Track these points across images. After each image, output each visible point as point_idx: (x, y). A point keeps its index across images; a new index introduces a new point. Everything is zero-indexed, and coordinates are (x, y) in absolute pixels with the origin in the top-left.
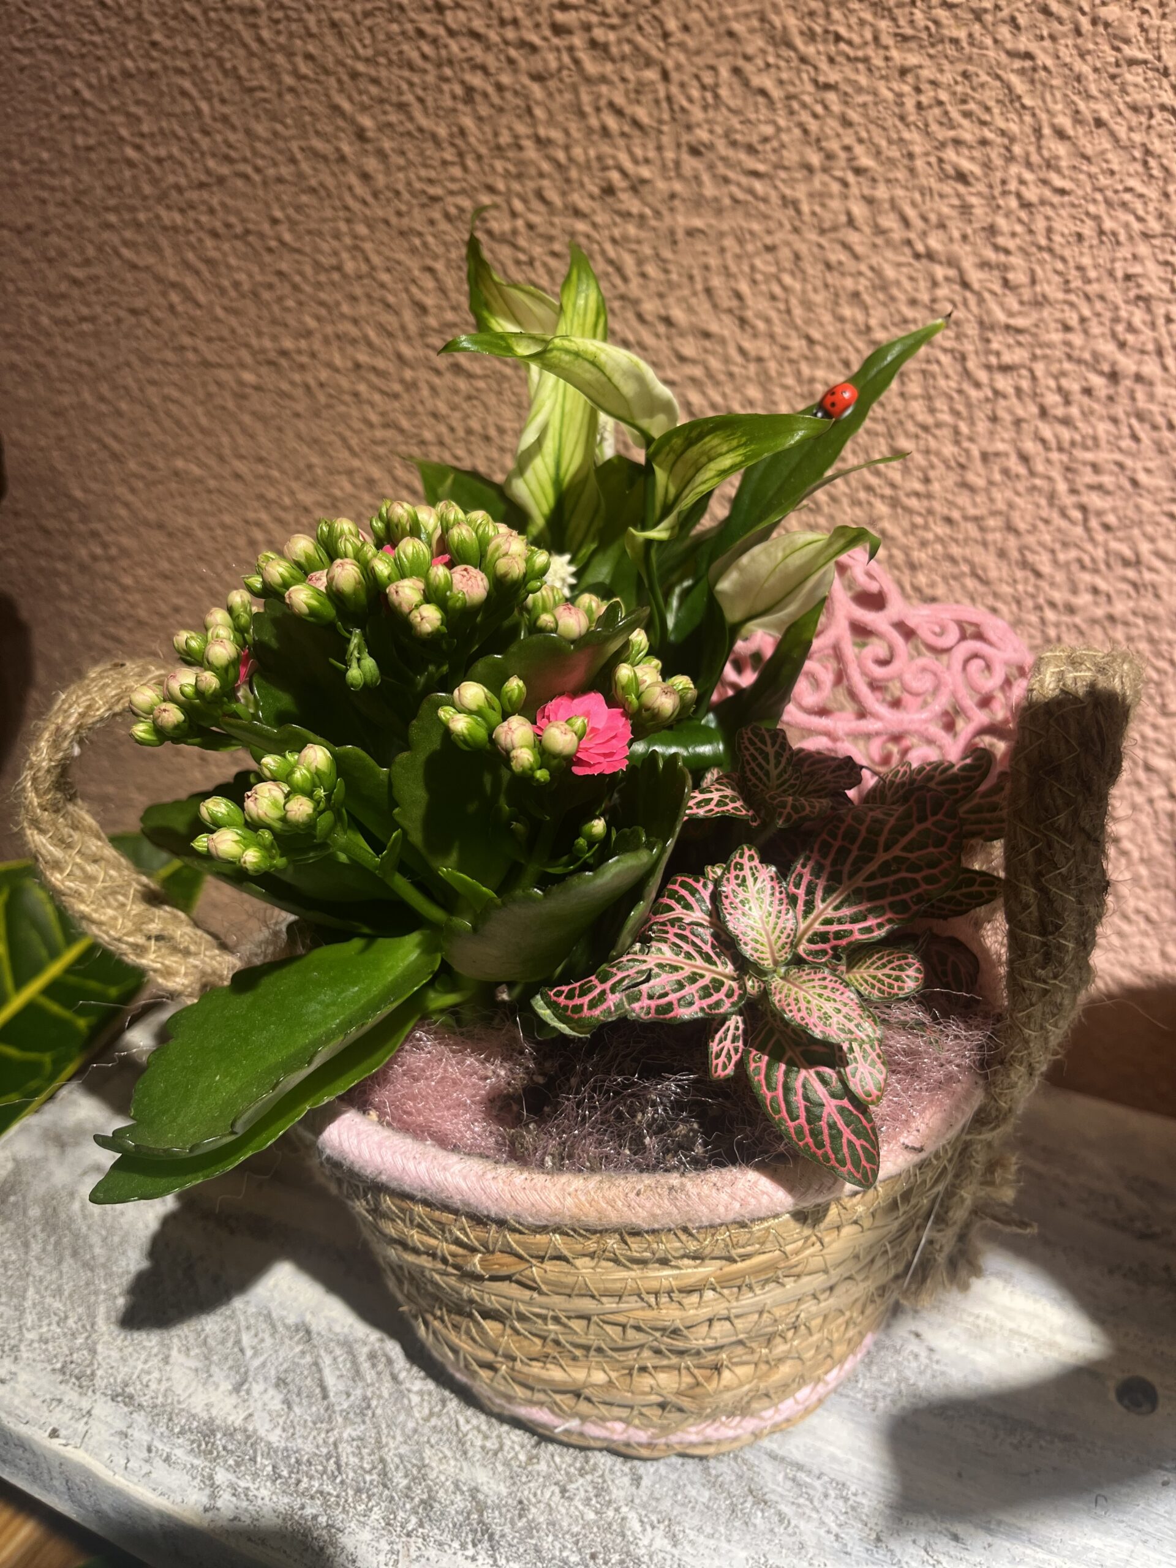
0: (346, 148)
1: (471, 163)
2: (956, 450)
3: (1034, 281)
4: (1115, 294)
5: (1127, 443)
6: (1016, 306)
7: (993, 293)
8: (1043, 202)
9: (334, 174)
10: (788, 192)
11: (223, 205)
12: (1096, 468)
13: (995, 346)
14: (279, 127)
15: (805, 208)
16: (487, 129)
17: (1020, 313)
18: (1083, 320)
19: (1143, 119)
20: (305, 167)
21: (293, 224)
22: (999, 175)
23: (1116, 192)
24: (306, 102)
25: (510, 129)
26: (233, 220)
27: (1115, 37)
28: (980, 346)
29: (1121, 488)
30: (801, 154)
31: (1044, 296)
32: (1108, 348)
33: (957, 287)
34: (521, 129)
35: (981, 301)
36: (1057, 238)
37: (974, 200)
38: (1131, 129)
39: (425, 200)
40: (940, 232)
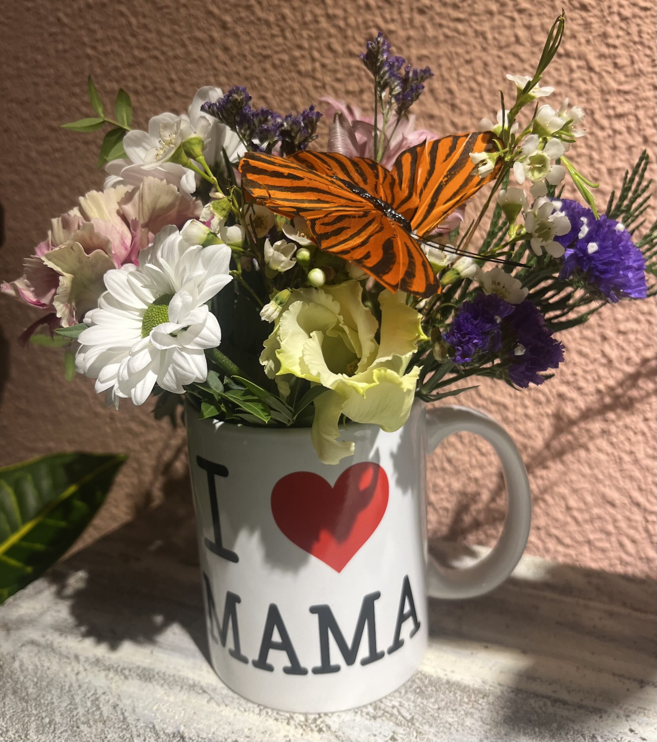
0: (216, 35)
1: (288, 34)
2: (591, 170)
3: (633, 62)
6: (623, 79)
7: (608, 72)
8: (635, 16)
9: (208, 51)
10: (478, 28)
11: (143, 76)
13: (612, 103)
14: (176, 28)
15: (489, 36)
16: (298, 14)
17: (626, 82)
20: (191, 48)
21: (182, 81)
24: (192, 11)
25: (312, 12)
26: (148, 83)
28: (602, 104)
30: (486, 6)
31: (640, 71)
33: (585, 71)
34: (318, 11)
35: (601, 77)
36: (645, 36)
37: (592, 20)
39: (261, 58)
40: (573, 41)
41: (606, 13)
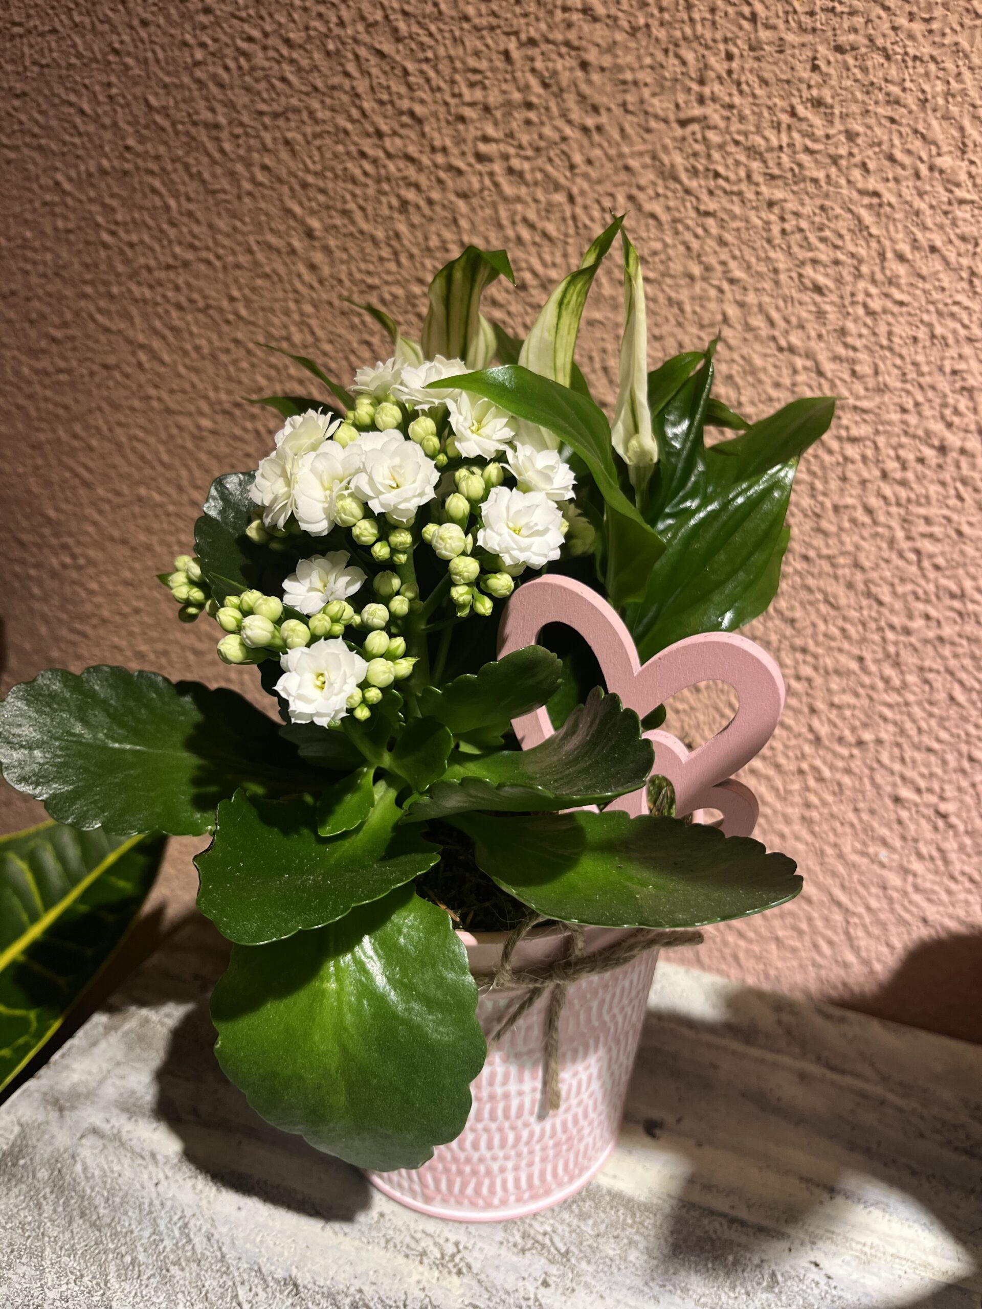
0: (296, 244)
1: (404, 260)
2: (812, 502)
3: (876, 373)
4: (943, 384)
5: (953, 502)
6: (862, 392)
7: (843, 381)
8: (885, 311)
9: (285, 264)
10: (673, 295)
11: (188, 285)
12: (928, 521)
14: (238, 224)
15: (688, 308)
16: (419, 234)
17: (865, 397)
18: (917, 404)
19: (970, 247)
20: (260, 256)
21: (248, 302)
22: (849, 289)
23: (946, 305)
24: (263, 205)
25: (439, 235)
26: (196, 296)
27: (948, 181)
29: (949, 537)
30: (685, 266)
31: (886, 385)
32: (938, 427)
33: (813, 375)
34: (448, 235)
36: (896, 340)
37: (828, 308)
38: (959, 255)
39: (363, 287)
40: (800, 331)
41: (847, 302)
